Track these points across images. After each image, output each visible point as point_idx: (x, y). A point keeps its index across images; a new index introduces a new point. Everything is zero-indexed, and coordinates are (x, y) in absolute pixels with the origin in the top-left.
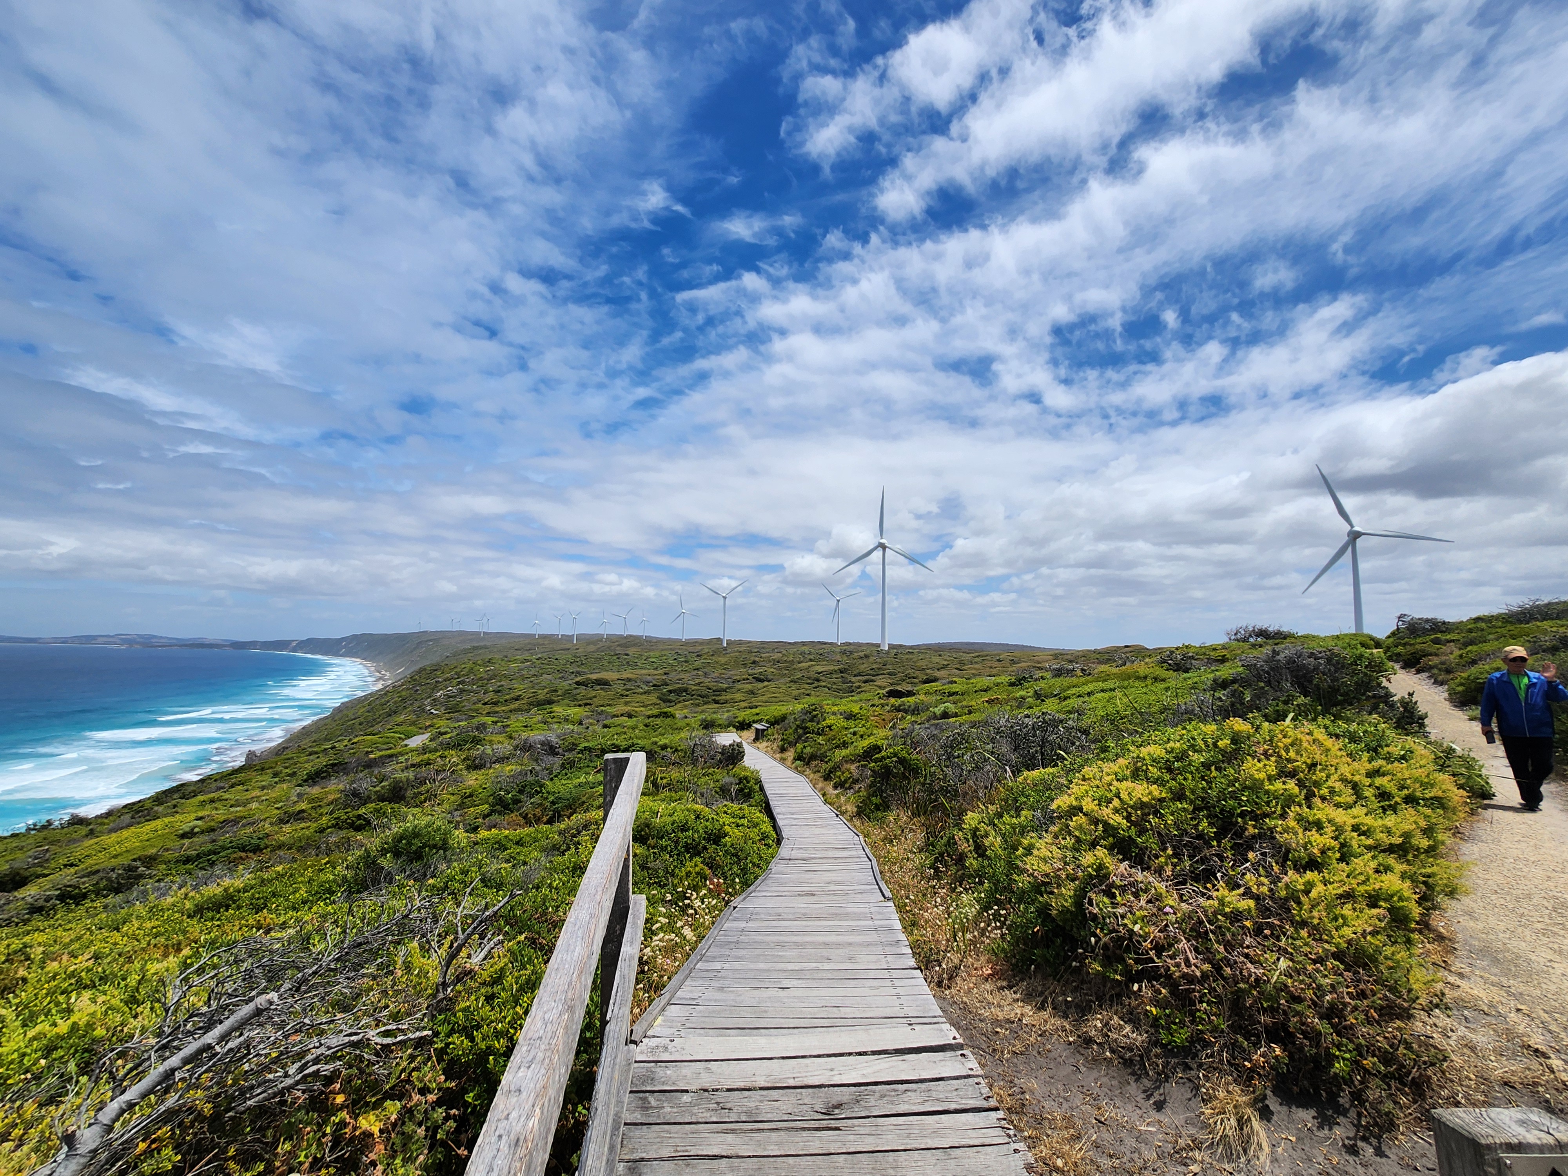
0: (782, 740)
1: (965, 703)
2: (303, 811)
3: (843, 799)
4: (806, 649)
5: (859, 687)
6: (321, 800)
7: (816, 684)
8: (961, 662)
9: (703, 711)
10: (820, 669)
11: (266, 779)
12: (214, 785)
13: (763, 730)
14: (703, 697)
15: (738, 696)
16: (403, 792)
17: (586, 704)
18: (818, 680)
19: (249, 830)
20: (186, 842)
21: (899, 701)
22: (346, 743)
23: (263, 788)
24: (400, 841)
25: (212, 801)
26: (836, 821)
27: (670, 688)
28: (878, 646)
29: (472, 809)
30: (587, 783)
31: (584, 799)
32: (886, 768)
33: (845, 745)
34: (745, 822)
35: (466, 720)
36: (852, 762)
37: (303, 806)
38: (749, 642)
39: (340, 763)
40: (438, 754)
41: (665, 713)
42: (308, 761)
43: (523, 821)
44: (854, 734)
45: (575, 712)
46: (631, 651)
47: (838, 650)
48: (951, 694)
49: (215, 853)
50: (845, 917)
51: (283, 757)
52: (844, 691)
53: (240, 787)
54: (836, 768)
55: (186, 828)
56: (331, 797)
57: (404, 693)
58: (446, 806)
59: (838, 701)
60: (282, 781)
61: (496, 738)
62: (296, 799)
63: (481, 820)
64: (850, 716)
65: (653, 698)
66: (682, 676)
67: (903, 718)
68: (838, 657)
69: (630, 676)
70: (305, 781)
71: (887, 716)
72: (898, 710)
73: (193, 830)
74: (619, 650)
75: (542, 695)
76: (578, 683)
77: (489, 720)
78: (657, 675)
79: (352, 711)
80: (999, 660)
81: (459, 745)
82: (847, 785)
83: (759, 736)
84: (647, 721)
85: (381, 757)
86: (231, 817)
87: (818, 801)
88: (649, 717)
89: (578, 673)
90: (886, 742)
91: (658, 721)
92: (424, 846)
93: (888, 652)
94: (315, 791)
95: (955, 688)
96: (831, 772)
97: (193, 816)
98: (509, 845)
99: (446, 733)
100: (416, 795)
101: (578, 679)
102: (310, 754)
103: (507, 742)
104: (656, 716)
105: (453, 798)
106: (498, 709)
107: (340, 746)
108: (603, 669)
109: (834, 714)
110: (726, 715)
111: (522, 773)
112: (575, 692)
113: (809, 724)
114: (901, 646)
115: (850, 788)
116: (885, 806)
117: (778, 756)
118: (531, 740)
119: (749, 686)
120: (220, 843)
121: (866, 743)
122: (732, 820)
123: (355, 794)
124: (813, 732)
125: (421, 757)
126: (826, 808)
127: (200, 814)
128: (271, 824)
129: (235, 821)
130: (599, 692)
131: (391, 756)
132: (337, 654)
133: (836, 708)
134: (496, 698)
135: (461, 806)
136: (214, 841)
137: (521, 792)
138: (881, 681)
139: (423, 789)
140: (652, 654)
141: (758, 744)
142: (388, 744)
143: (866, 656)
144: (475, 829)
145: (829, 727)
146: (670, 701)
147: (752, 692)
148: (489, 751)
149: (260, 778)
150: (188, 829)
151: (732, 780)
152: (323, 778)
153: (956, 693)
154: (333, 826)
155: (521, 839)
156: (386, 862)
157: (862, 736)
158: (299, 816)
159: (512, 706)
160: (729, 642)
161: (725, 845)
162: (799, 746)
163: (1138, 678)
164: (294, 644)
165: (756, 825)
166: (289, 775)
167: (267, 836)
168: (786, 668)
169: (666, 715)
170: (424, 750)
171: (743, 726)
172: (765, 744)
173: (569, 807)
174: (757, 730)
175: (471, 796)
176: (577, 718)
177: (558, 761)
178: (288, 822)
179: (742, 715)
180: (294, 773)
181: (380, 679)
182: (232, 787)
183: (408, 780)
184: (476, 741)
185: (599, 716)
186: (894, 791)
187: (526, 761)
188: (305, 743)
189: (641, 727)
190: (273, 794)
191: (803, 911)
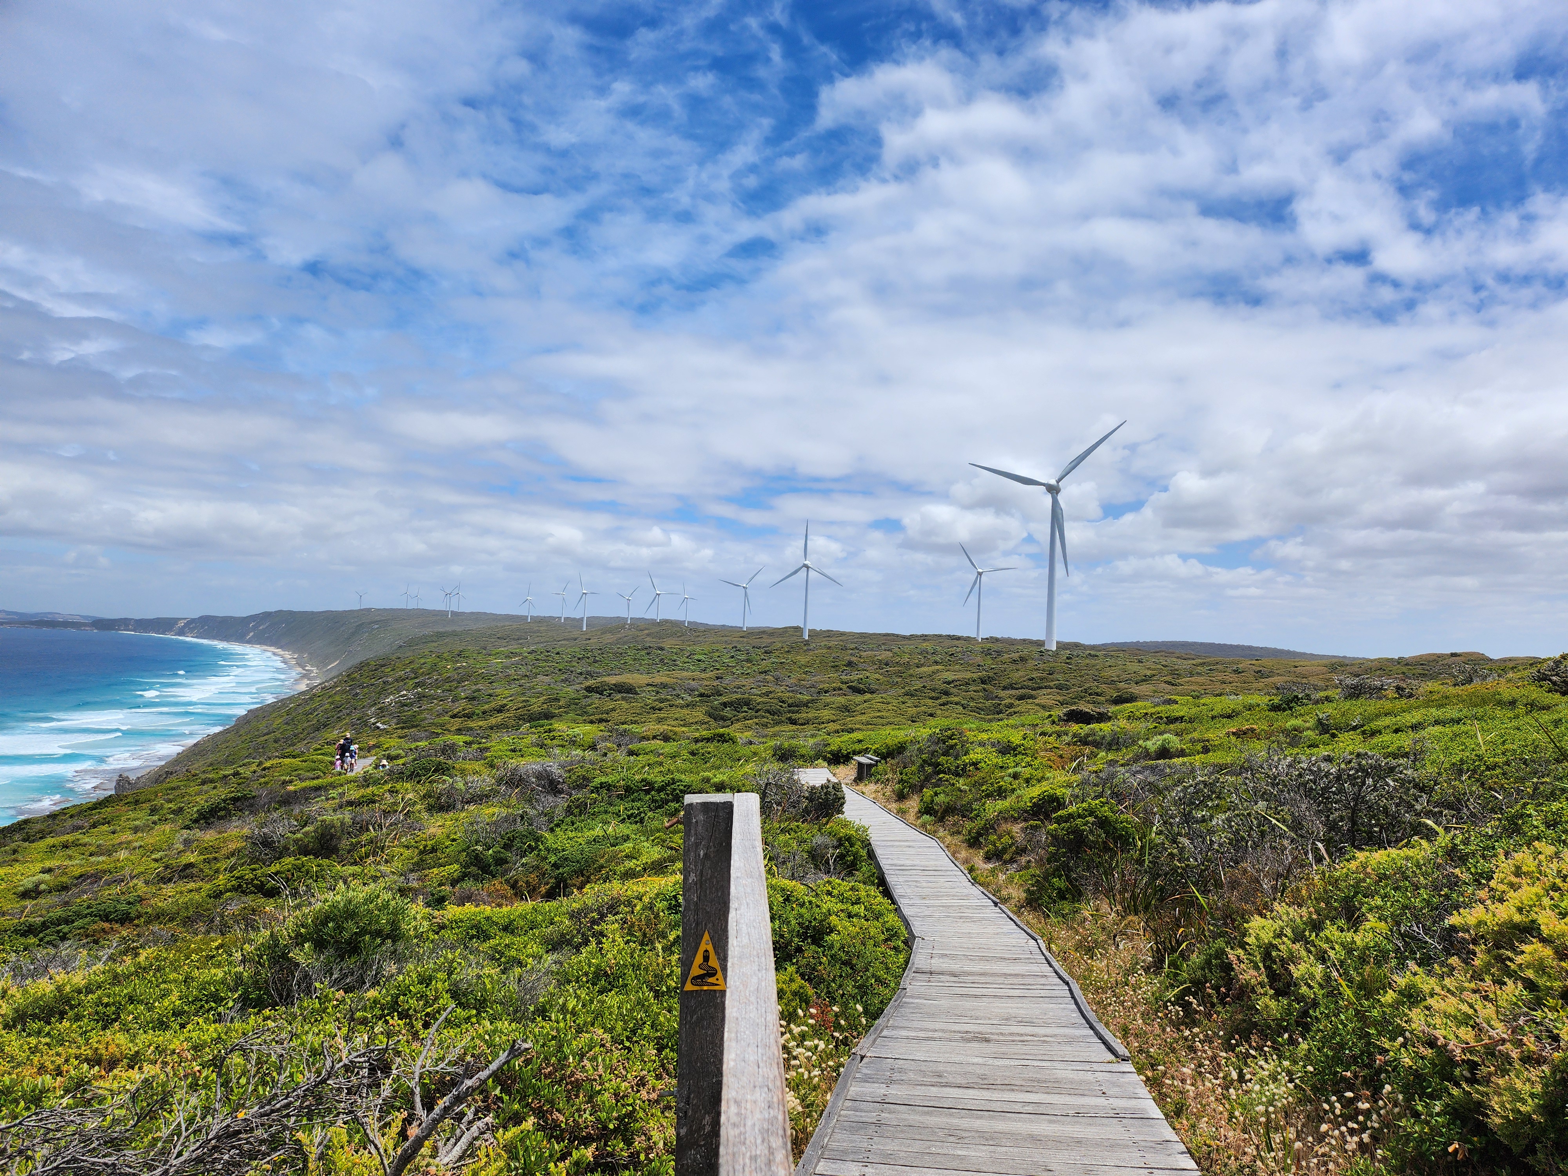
0: (901, 781)
1: (1196, 735)
2: (190, 865)
3: (1002, 877)
4: (928, 646)
5: (1011, 706)
6: (217, 849)
7: (944, 699)
8: (1175, 673)
9: (775, 735)
10: (950, 676)
11: (141, 816)
12: (69, 823)
13: (870, 766)
14: (773, 713)
15: (826, 714)
16: (334, 843)
17: (601, 721)
18: (947, 693)
19: (116, 890)
20: (29, 903)
21: (1085, 729)
22: (254, 767)
23: (136, 830)
24: (324, 923)
25: (65, 846)
26: (993, 912)
27: (724, 699)
28: (1040, 643)
29: (435, 870)
30: (606, 837)
31: (602, 861)
32: (1076, 832)
33: (1001, 793)
34: (860, 909)
35: (427, 738)
36: (1015, 820)
37: (191, 858)
38: (843, 634)
39: (245, 798)
40: (388, 786)
41: (722, 735)
42: (199, 793)
43: (510, 892)
44: (1015, 776)
45: (585, 731)
46: (667, 644)
47: (978, 648)
48: (1171, 720)
49: (67, 921)
50: (1055, 1086)
51: (165, 786)
52: (988, 711)
53: (105, 828)
54: (989, 827)
55: (28, 883)
56: (232, 846)
57: (337, 698)
58: (397, 864)
59: (985, 726)
60: (164, 820)
61: (469, 766)
62: (181, 847)
63: (448, 888)
64: (1007, 749)
65: (699, 714)
66: (743, 681)
67: (1092, 756)
68: (979, 659)
69: (665, 680)
70: (196, 821)
71: (1067, 752)
72: (1084, 741)
73: (37, 886)
74: (649, 641)
75: (537, 705)
76: (589, 689)
77: (460, 740)
78: (706, 680)
79: (264, 723)
80: (1237, 671)
81: (418, 775)
82: (1007, 857)
83: (863, 774)
84: (694, 747)
85: (304, 790)
86: (90, 870)
87: (962, 881)
88: (697, 741)
89: (590, 674)
90: (1068, 792)
91: (711, 747)
92: (363, 932)
93: (1056, 654)
94: (209, 836)
95: (1178, 710)
96: (979, 834)
97: (39, 866)
98: (492, 931)
99: (397, 757)
100: (354, 847)
101: (590, 682)
102: (203, 783)
103: (486, 771)
104: (708, 740)
105: (407, 853)
106: (472, 724)
107: (246, 772)
108: (624, 668)
109: (982, 744)
110: (811, 741)
111: (509, 820)
112: (584, 702)
113: (942, 759)
114: (1077, 645)
115: (1012, 861)
116: (1074, 894)
117: (894, 806)
118: (522, 771)
119: (842, 700)
120: (74, 908)
121: (1035, 791)
122: (840, 906)
123: (266, 842)
124: (948, 771)
125: (362, 792)
126: (976, 891)
127: (48, 864)
128: (147, 883)
129: (96, 877)
130: (620, 703)
131: (318, 789)
132: (241, 638)
133: (984, 736)
134: (469, 708)
135: (419, 866)
136: (66, 904)
137: (507, 847)
138: (1045, 697)
139: (364, 838)
140: (698, 649)
141: (861, 787)
142: (315, 770)
143: (1022, 659)
144: (439, 902)
145: (975, 764)
146: (724, 719)
147: (846, 709)
148: (460, 785)
149: (132, 815)
150: (30, 886)
151: (828, 840)
152: (220, 818)
153: (1181, 719)
154: (234, 889)
155: (511, 922)
156: (303, 956)
157: (1027, 781)
158: (186, 872)
159: (493, 721)
160: (814, 634)
161: (831, 947)
162: (928, 792)
163: (1500, 703)
164: (181, 624)
165: (878, 916)
166: (173, 812)
167: (141, 900)
168: (899, 674)
169: (722, 738)
170: (366, 781)
171: (837, 759)
172: (872, 787)
173: (580, 872)
174: (860, 765)
175: (434, 850)
176: (588, 739)
177: (562, 802)
178: (170, 880)
179: (837, 743)
180: (181, 810)
181: (304, 676)
182: (94, 826)
183: (343, 824)
184: (441, 769)
185: (621, 738)
186: (1088, 869)
187: (514, 801)
188: (197, 767)
189: (685, 754)
190: (150, 839)
191: (980, 1071)
